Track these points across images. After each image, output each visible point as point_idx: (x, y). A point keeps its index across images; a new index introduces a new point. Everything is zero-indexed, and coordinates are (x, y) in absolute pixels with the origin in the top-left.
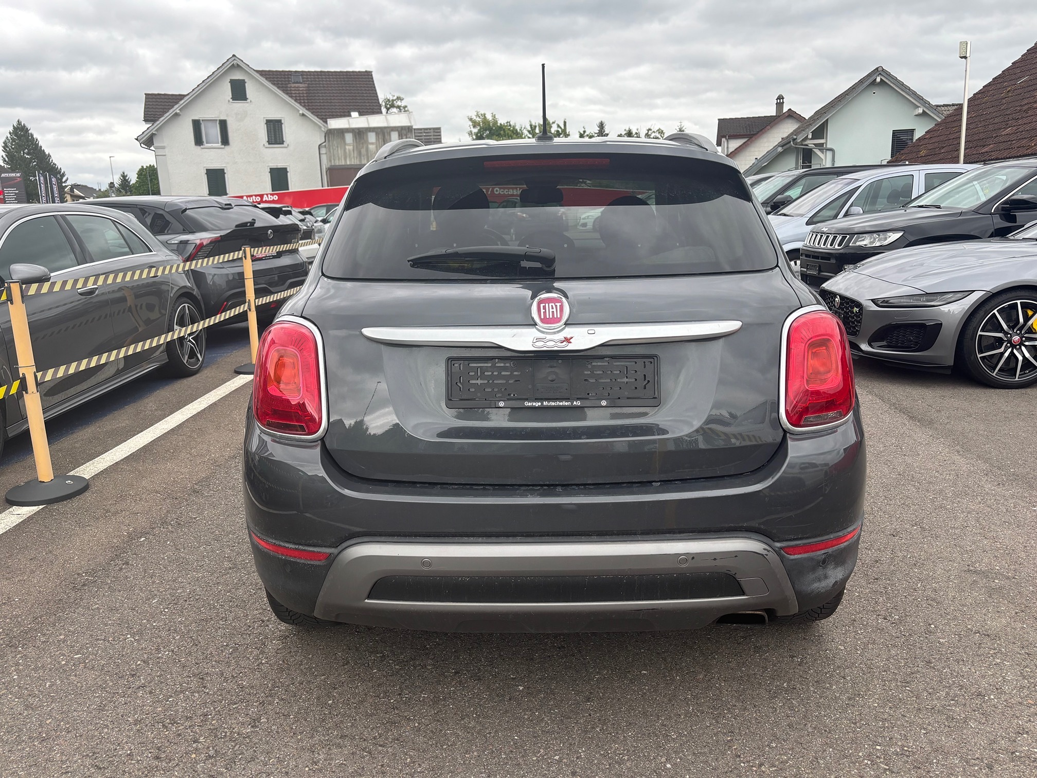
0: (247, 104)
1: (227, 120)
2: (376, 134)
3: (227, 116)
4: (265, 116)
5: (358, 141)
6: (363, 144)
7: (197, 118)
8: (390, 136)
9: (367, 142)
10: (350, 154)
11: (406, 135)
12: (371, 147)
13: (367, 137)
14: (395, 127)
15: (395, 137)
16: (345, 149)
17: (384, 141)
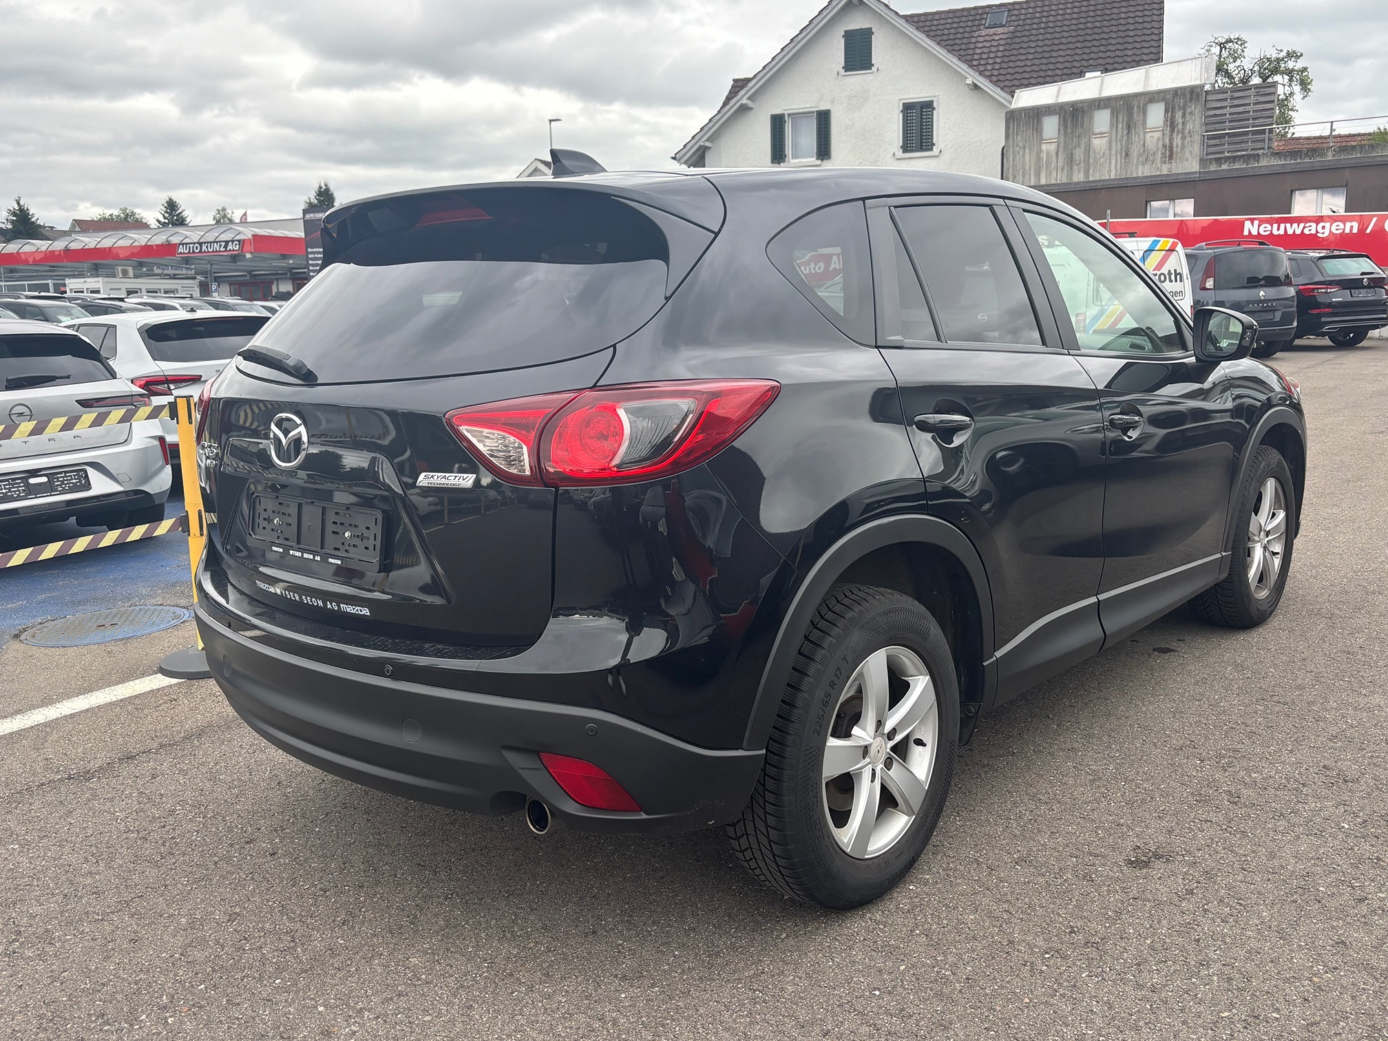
0: (871, 77)
1: (832, 110)
2: (1112, 113)
3: (833, 102)
4: (901, 97)
5: (1069, 131)
6: (1079, 136)
7: (778, 111)
8: (1145, 113)
9: (1089, 133)
10: (1049, 162)
11: (1184, 109)
12: (1099, 143)
13: (1091, 119)
14: (1159, 92)
15: (1156, 115)
16: (1040, 151)
17: (1129, 128)
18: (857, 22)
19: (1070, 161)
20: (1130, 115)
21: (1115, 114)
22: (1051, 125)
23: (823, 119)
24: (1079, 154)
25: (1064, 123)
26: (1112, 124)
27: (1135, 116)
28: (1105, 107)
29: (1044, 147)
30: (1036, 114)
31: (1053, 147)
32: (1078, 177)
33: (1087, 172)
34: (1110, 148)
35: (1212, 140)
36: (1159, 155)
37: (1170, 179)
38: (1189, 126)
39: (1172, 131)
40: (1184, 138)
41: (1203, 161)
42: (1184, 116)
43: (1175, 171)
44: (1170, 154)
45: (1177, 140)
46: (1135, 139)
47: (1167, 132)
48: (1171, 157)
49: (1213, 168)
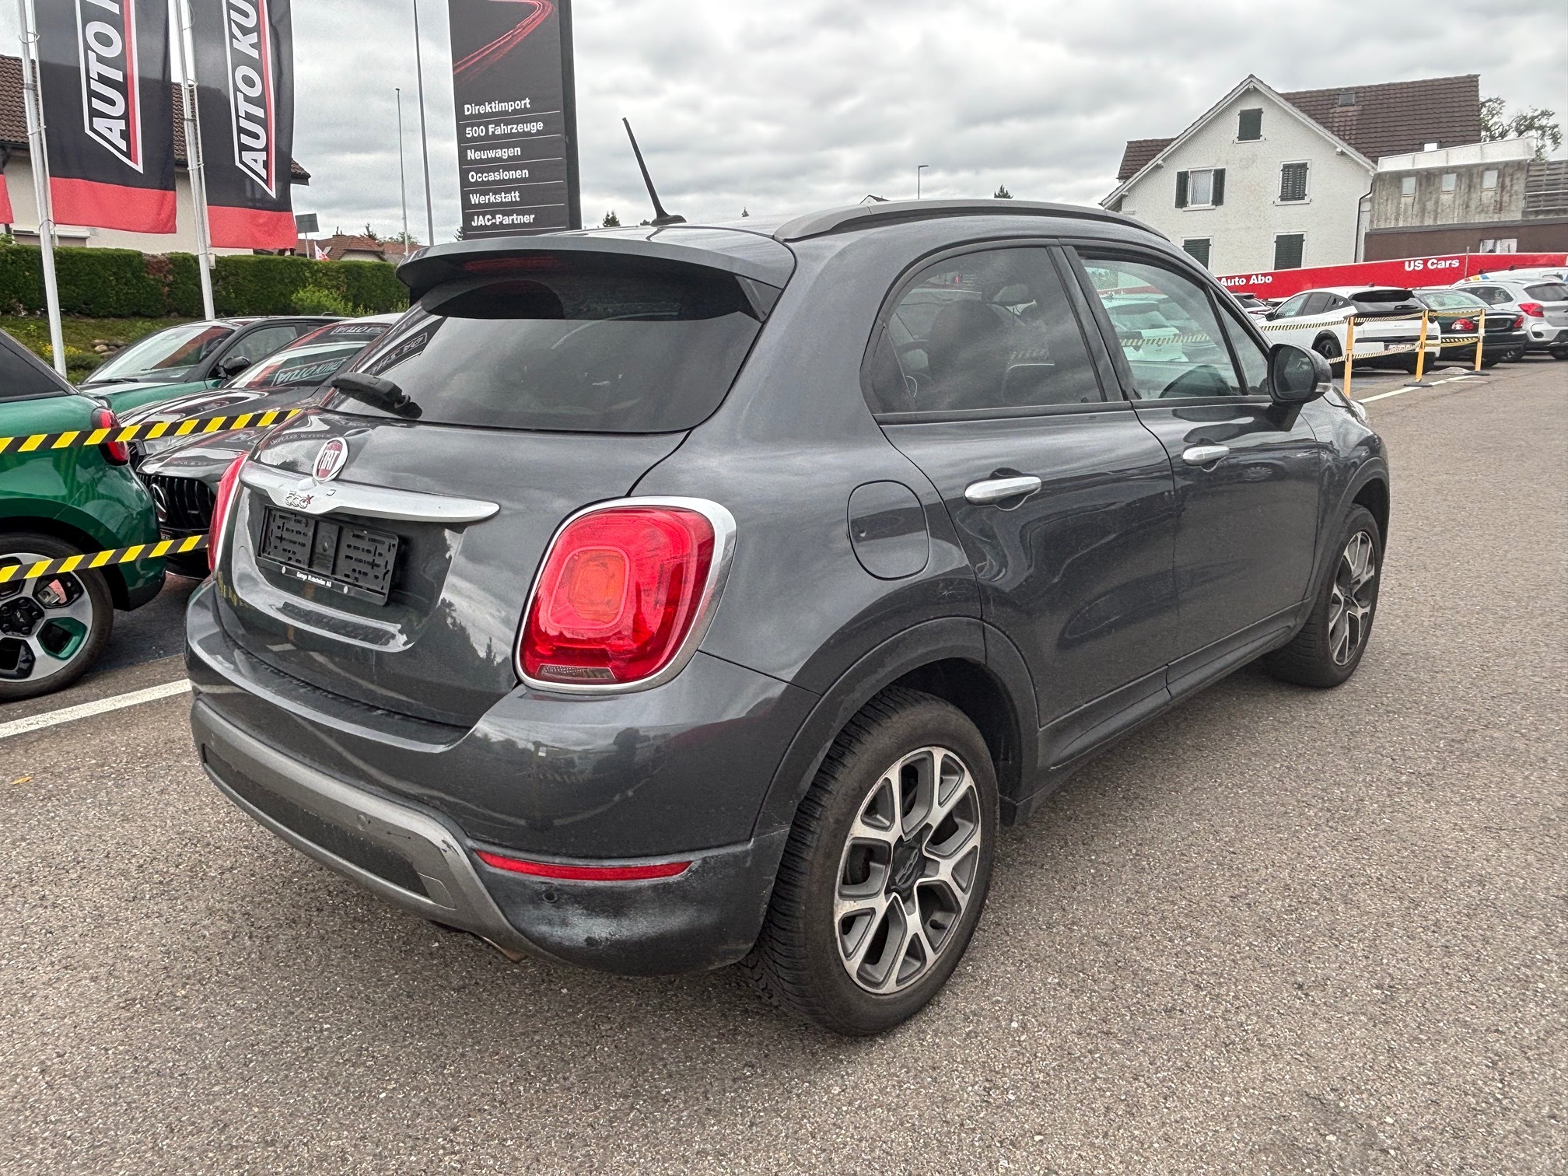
0: (1260, 145)
1: (1227, 169)
3: (1228, 163)
4: (1283, 160)
5: (1423, 189)
6: (1431, 193)
7: (1184, 170)
8: (1482, 177)
9: (1438, 190)
10: (1406, 211)
11: (1512, 175)
12: (1445, 198)
13: (1441, 182)
14: (1493, 164)
15: (1491, 180)
16: (1399, 203)
17: (1470, 187)
18: (1251, 105)
19: (1423, 210)
20: (1471, 180)
21: (1459, 176)
22: (1409, 185)
23: (1220, 175)
24: (1430, 205)
25: (1420, 184)
26: (1456, 186)
27: (1475, 180)
28: (1453, 172)
29: (1403, 200)
30: (1398, 177)
31: (1410, 200)
32: (1429, 222)
33: (1435, 219)
34: (1454, 202)
35: (1532, 200)
36: (1492, 208)
37: (1500, 225)
38: (1515, 188)
39: (1502, 191)
40: (1511, 196)
41: (1524, 213)
42: (1512, 180)
43: (1503, 219)
44: (1500, 207)
45: (1506, 198)
46: (1474, 196)
47: (1499, 191)
48: (1500, 210)
49: (1532, 218)
